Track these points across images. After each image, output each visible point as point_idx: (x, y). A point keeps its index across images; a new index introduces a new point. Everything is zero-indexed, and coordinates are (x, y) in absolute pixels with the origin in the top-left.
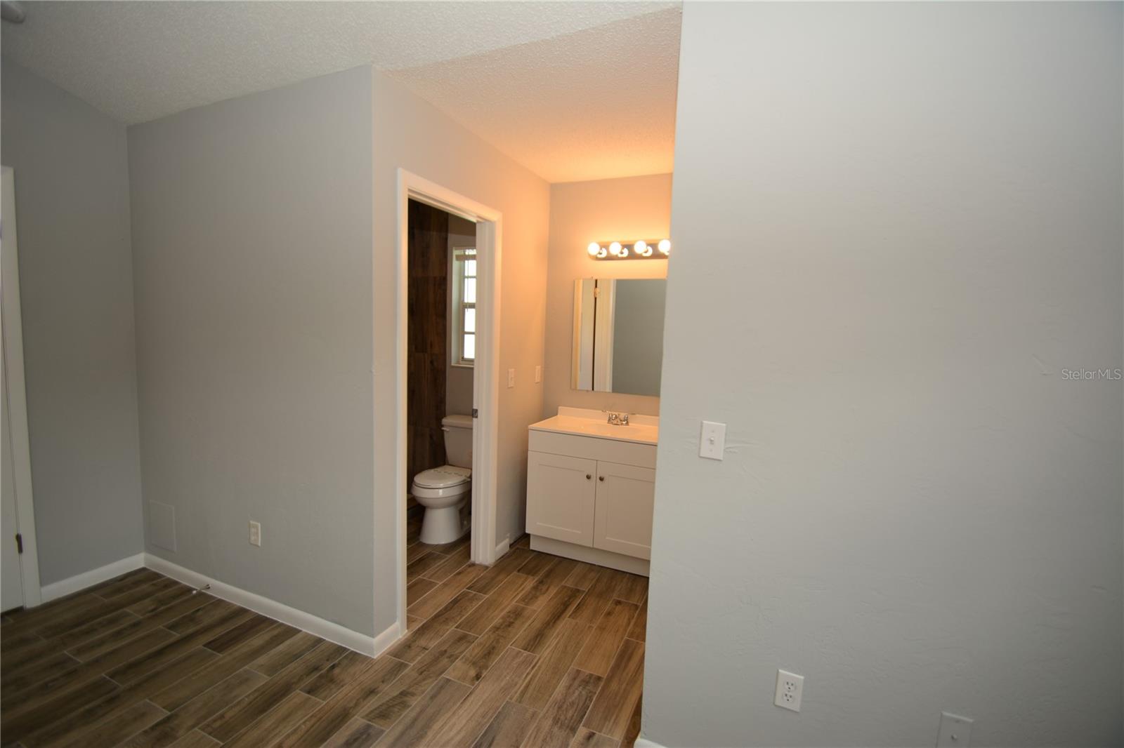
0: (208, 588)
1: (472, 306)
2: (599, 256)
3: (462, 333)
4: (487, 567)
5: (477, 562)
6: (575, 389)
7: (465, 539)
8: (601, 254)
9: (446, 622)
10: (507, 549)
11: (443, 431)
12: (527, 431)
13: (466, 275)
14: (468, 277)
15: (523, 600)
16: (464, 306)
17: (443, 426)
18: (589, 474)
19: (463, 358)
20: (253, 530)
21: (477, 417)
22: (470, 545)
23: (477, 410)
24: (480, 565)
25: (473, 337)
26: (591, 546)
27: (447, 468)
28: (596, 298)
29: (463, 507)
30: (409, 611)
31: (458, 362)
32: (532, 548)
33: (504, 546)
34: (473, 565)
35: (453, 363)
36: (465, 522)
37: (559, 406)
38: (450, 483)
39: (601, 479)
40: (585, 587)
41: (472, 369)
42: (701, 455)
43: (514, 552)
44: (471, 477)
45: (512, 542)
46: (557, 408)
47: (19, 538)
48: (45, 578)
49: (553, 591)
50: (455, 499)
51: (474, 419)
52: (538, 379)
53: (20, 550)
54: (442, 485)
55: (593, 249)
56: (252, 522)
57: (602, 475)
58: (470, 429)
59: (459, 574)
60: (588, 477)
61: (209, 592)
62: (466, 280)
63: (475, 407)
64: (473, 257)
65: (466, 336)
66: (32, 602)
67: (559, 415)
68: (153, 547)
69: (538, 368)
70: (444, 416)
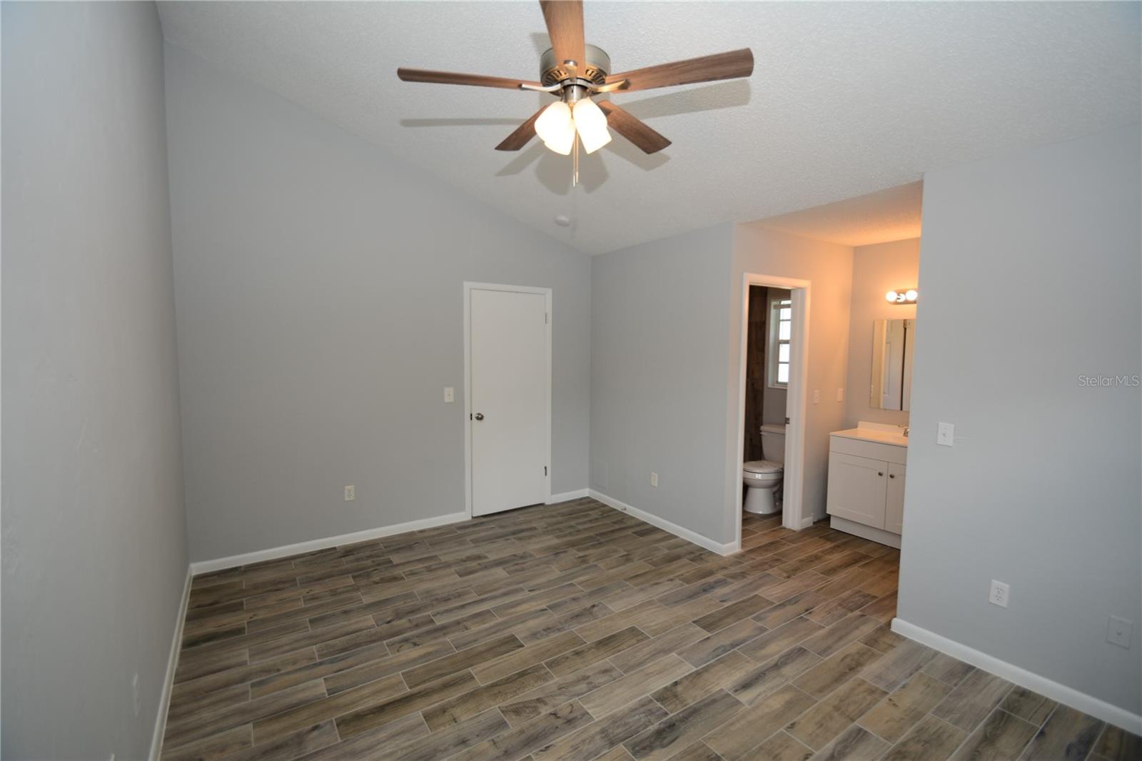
0: (625, 509)
1: (786, 342)
2: (898, 301)
3: (777, 363)
4: (794, 531)
5: (787, 527)
6: (879, 408)
7: (778, 514)
8: (899, 299)
9: (767, 550)
10: (811, 524)
11: (761, 435)
12: (829, 436)
13: (781, 318)
14: (783, 320)
15: (823, 552)
16: (779, 342)
17: (761, 431)
18: (881, 471)
19: (777, 381)
20: (653, 478)
21: (788, 423)
22: (781, 518)
23: (789, 419)
24: (790, 530)
25: (787, 366)
26: (883, 529)
27: (765, 462)
28: (905, 329)
29: (777, 490)
30: (742, 542)
31: (773, 385)
32: (831, 527)
33: (809, 521)
34: (784, 528)
35: (770, 386)
36: (777, 504)
37: (860, 420)
38: (766, 471)
39: (892, 477)
40: (876, 555)
41: (786, 390)
42: (938, 443)
43: (816, 528)
44: (783, 469)
45: (816, 521)
46: (857, 423)
47: (546, 468)
48: (554, 492)
49: (847, 552)
50: (771, 483)
51: (787, 425)
52: (840, 398)
53: (546, 474)
54: (761, 471)
55: (891, 296)
56: (653, 473)
57: (893, 474)
58: (784, 435)
59: (774, 531)
60: (880, 474)
61: (625, 512)
62: (781, 323)
63: (787, 416)
64: (788, 306)
65: (780, 365)
66: (548, 502)
67: (859, 428)
68: (593, 485)
69: (841, 390)
70: (762, 425)
